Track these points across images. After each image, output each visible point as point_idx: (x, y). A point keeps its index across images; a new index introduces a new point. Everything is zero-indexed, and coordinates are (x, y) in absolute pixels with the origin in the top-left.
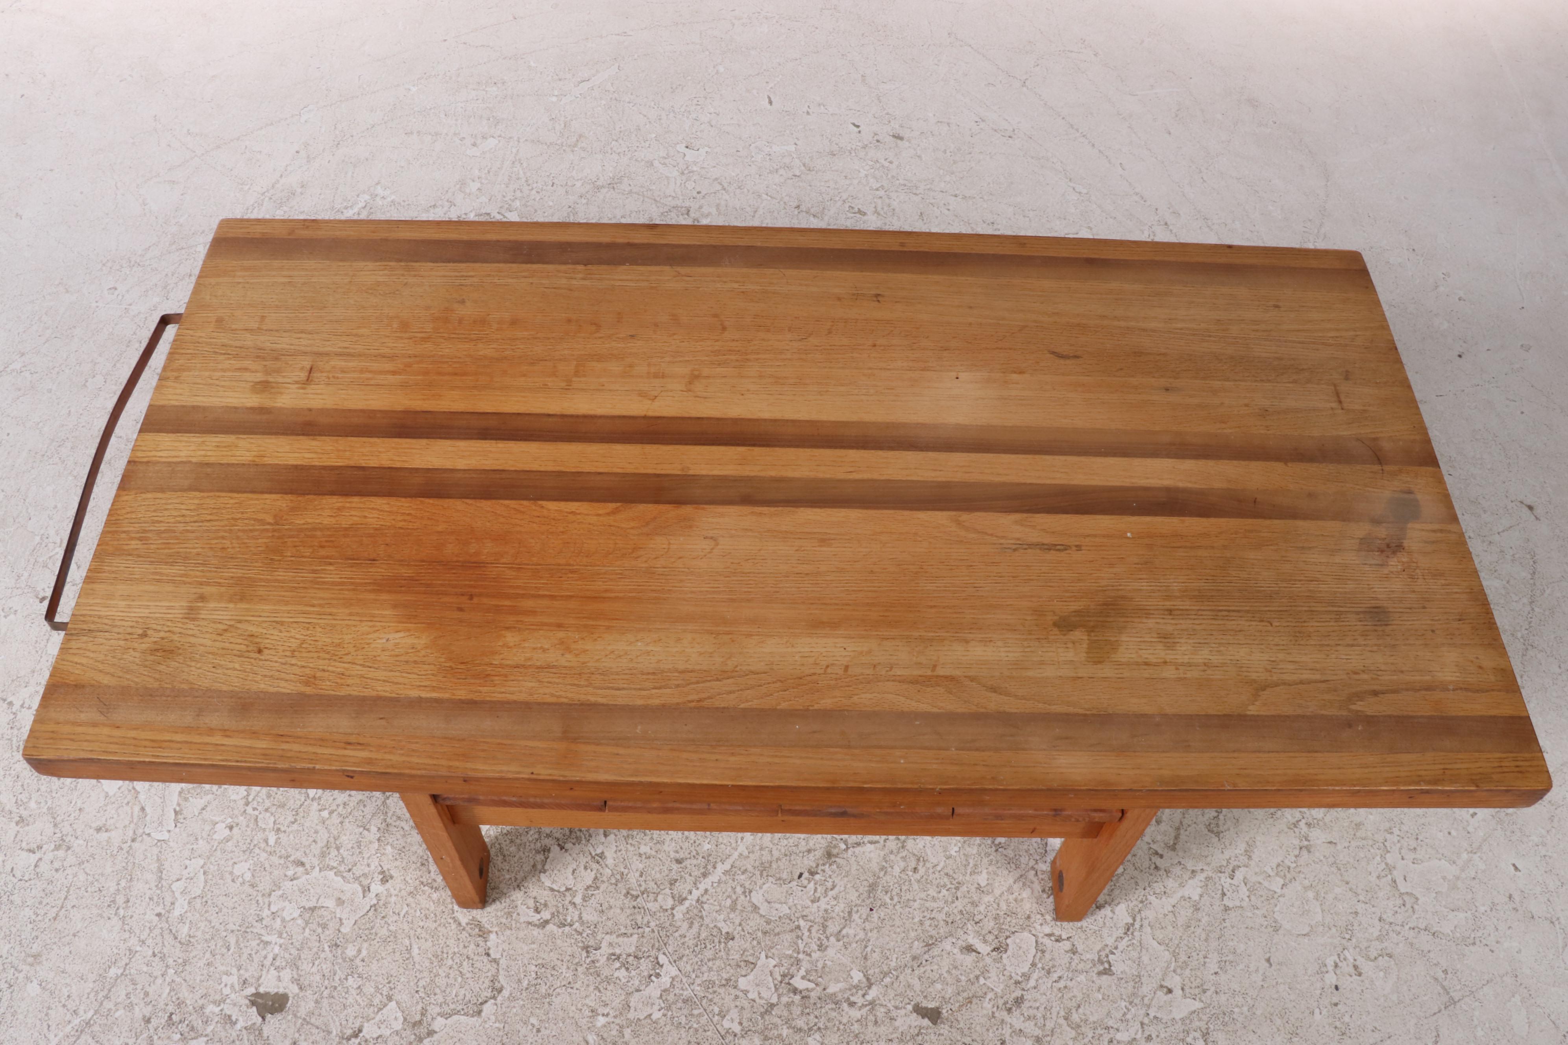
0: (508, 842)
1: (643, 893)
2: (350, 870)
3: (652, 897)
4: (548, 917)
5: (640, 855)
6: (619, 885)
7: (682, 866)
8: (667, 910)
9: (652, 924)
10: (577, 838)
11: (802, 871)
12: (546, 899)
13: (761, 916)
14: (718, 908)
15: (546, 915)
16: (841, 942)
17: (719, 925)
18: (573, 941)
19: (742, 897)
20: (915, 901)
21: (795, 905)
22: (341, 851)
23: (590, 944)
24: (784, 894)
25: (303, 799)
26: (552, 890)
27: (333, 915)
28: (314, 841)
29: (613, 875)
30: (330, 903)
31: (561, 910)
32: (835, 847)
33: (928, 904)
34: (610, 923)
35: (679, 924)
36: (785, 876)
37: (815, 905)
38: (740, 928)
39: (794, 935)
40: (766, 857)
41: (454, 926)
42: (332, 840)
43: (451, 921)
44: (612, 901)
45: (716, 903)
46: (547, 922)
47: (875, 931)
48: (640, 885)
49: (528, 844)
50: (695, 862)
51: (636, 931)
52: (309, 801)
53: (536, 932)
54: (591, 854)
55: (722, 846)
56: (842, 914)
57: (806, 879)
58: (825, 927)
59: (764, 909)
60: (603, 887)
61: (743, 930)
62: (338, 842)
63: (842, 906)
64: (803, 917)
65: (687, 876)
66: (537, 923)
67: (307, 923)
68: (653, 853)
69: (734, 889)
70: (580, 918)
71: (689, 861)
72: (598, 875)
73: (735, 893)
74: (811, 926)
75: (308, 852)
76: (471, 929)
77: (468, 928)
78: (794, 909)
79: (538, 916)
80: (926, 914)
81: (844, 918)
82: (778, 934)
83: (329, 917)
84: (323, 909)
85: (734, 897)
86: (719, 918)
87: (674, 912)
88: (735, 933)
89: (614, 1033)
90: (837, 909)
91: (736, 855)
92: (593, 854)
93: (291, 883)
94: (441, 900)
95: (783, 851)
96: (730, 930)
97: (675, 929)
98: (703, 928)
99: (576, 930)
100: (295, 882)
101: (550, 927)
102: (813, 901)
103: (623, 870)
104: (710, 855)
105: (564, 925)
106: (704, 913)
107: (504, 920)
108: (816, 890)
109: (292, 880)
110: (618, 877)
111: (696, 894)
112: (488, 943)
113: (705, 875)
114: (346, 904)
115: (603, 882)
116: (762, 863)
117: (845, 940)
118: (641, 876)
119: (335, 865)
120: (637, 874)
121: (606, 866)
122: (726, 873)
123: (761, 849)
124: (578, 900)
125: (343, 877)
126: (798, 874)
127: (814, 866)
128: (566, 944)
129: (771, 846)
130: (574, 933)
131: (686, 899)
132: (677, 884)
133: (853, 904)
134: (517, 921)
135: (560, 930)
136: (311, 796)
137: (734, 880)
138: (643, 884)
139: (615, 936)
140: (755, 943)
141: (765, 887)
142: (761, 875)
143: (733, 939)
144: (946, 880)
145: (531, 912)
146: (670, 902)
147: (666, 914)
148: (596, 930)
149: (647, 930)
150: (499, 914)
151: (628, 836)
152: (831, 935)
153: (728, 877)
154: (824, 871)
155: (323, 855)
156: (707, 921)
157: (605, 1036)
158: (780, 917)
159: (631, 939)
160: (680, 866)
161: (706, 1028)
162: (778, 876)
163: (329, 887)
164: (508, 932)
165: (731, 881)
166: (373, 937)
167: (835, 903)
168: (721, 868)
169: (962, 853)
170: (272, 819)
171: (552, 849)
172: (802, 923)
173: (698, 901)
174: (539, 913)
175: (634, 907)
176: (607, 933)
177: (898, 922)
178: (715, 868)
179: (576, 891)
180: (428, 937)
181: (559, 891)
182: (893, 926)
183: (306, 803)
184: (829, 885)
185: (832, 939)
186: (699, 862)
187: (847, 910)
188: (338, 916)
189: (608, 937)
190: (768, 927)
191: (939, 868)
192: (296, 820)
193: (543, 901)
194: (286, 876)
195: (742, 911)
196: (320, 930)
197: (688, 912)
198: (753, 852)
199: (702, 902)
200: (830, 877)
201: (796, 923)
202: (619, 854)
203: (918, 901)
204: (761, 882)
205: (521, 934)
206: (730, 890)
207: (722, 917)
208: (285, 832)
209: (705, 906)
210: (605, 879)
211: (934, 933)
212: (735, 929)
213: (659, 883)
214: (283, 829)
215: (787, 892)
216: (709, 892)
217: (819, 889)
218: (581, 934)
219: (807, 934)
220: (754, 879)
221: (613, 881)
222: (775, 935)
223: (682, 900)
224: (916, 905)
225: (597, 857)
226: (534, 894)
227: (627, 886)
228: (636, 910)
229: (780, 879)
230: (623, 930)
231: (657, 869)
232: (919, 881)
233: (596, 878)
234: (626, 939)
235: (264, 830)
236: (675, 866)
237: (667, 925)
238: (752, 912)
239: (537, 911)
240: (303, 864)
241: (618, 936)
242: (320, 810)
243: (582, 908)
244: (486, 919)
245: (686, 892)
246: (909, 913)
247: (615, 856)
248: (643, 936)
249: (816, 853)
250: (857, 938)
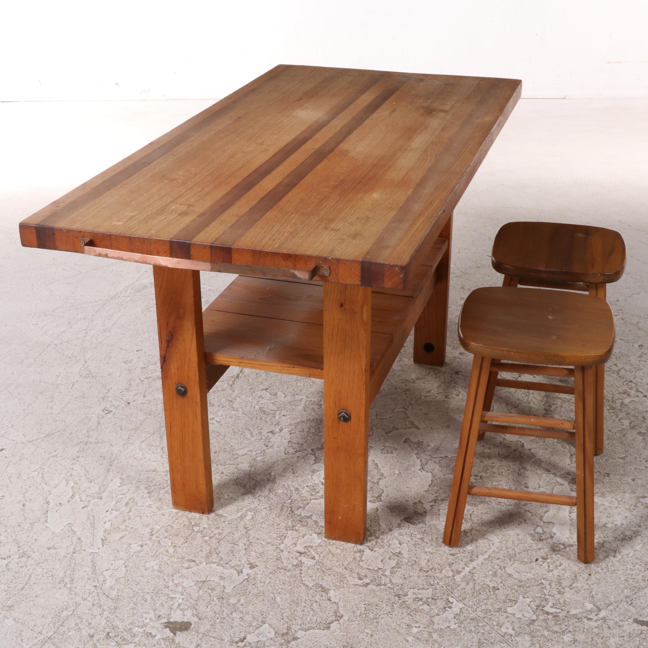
0: (335, 548)
1: (431, 570)
2: (227, 564)
3: (437, 571)
4: (369, 582)
5: (426, 552)
6: (414, 566)
7: (455, 557)
8: (449, 577)
9: (441, 584)
10: (381, 545)
11: (538, 558)
12: (366, 573)
13: (515, 579)
14: (484, 576)
15: (367, 581)
16: (574, 590)
17: (487, 583)
18: (388, 592)
19: (500, 570)
20: (619, 570)
21: (537, 573)
22: (220, 555)
23: (400, 593)
24: (528, 568)
25: (190, 532)
26: (369, 569)
27: (218, 584)
28: (201, 551)
29: (409, 561)
30: (216, 579)
31: (377, 578)
32: (557, 547)
33: (628, 572)
34: (412, 584)
35: (459, 583)
36: (526, 560)
37: (551, 573)
38: (502, 584)
39: (540, 587)
40: (511, 552)
41: (303, 587)
42: (213, 550)
43: (302, 585)
44: (411, 574)
45: (482, 573)
46: (368, 584)
47: (596, 585)
48: (429, 566)
49: (348, 549)
50: (463, 555)
51: (430, 587)
52: (194, 533)
53: (361, 589)
54: (392, 552)
55: (480, 547)
56: (570, 577)
57: (541, 561)
58: (560, 584)
59: (516, 575)
60: (403, 567)
61: (504, 585)
62: (217, 551)
63: (569, 574)
64: (544, 579)
65: (460, 561)
66: (362, 584)
67: (200, 588)
68: (434, 551)
69: (493, 567)
70: (391, 581)
71: (459, 555)
72: (399, 562)
73: (494, 568)
74: (550, 583)
75: (196, 555)
76: (316, 588)
77: (314, 588)
78: (536, 575)
79: (362, 582)
80: (628, 576)
81: (572, 579)
82: (529, 587)
83: (216, 585)
84: (210, 582)
85: (494, 570)
86: (486, 580)
87: (455, 578)
88: (499, 587)
89: (426, 635)
90: (566, 575)
91: (490, 551)
92: (394, 552)
93: (187, 570)
94: (293, 576)
95: (522, 549)
96: (496, 585)
97: (457, 586)
98: (476, 585)
99: (389, 587)
100: (189, 570)
101: (370, 586)
102: (548, 572)
103: (415, 559)
104: (473, 552)
105: (381, 585)
106: (475, 578)
107: (338, 584)
108: (549, 566)
109: (187, 569)
110: (413, 562)
111: (467, 569)
112: (329, 595)
113: (472, 561)
114: (226, 579)
115: (403, 565)
116: (509, 555)
117: (576, 589)
118: (428, 561)
119: (217, 561)
120: (426, 561)
121: (404, 558)
122: (485, 559)
123: (507, 548)
124: (388, 573)
125: (223, 567)
126: (535, 559)
127: (545, 555)
128: (383, 594)
129: (513, 547)
130: (387, 588)
131: (461, 572)
132: (454, 565)
133: (577, 572)
134: (347, 584)
135: (378, 588)
136: (196, 530)
137: (492, 563)
138: (431, 565)
139: (416, 589)
140: (514, 591)
141: (514, 566)
142: (510, 560)
143: (498, 589)
144: (637, 561)
145: (356, 580)
146: (451, 574)
147: (449, 579)
148: (403, 587)
149: (438, 586)
150: (334, 581)
151: (416, 544)
152: (565, 587)
153: (488, 561)
154: (552, 558)
155: (207, 557)
156: (478, 582)
157: (419, 637)
158: (528, 579)
159: (428, 591)
160: (453, 557)
161: (490, 632)
162: (522, 560)
163: (213, 571)
164: (342, 589)
165: (490, 563)
166: (248, 594)
167: (564, 572)
168: (481, 558)
169: (644, 548)
170: (170, 541)
171: (365, 550)
172: (544, 582)
173: (470, 572)
174: (362, 580)
175: (427, 576)
176: (411, 588)
177: (609, 580)
178: (478, 557)
179: (385, 569)
180: (286, 593)
181: (373, 570)
182: (607, 582)
183: (192, 534)
184: (558, 563)
185: (567, 589)
186: (466, 555)
187: (573, 575)
188: (222, 584)
189: (412, 590)
190: (521, 584)
191: (630, 555)
192: (186, 542)
193: (363, 575)
194: (182, 567)
195: (501, 577)
196: (210, 591)
197: (464, 578)
198: (502, 550)
199: (473, 573)
200: (557, 560)
201: (540, 582)
202: (411, 552)
203: (621, 571)
204: (511, 563)
205: (351, 590)
206: (490, 567)
207: (488, 579)
208: (180, 547)
209: (475, 575)
210: (404, 563)
211: (636, 585)
212: (499, 585)
213: (441, 565)
214: (178, 545)
215: (530, 568)
216: (477, 568)
217: (551, 566)
218: (393, 589)
219: (548, 587)
220: (505, 561)
221: (410, 564)
222: (527, 587)
223: (459, 572)
224: (620, 572)
225: (396, 554)
226: (357, 571)
227: (420, 567)
228: (429, 577)
229: (523, 562)
230: (421, 587)
231: (439, 558)
232: (618, 562)
233: (398, 563)
234: (424, 591)
235: (165, 546)
236: (451, 557)
237: (452, 583)
238: (508, 577)
239: (360, 579)
240: (194, 561)
241: (419, 589)
242: (203, 537)
243: (391, 577)
244: (325, 584)
245: (461, 568)
246: (616, 576)
247: (409, 553)
248: (435, 589)
249: (545, 550)
250: (584, 588)
